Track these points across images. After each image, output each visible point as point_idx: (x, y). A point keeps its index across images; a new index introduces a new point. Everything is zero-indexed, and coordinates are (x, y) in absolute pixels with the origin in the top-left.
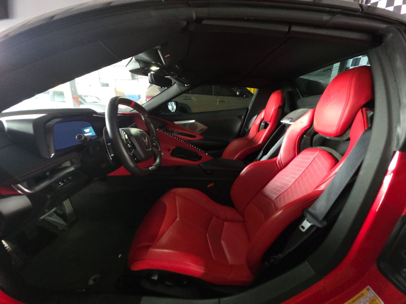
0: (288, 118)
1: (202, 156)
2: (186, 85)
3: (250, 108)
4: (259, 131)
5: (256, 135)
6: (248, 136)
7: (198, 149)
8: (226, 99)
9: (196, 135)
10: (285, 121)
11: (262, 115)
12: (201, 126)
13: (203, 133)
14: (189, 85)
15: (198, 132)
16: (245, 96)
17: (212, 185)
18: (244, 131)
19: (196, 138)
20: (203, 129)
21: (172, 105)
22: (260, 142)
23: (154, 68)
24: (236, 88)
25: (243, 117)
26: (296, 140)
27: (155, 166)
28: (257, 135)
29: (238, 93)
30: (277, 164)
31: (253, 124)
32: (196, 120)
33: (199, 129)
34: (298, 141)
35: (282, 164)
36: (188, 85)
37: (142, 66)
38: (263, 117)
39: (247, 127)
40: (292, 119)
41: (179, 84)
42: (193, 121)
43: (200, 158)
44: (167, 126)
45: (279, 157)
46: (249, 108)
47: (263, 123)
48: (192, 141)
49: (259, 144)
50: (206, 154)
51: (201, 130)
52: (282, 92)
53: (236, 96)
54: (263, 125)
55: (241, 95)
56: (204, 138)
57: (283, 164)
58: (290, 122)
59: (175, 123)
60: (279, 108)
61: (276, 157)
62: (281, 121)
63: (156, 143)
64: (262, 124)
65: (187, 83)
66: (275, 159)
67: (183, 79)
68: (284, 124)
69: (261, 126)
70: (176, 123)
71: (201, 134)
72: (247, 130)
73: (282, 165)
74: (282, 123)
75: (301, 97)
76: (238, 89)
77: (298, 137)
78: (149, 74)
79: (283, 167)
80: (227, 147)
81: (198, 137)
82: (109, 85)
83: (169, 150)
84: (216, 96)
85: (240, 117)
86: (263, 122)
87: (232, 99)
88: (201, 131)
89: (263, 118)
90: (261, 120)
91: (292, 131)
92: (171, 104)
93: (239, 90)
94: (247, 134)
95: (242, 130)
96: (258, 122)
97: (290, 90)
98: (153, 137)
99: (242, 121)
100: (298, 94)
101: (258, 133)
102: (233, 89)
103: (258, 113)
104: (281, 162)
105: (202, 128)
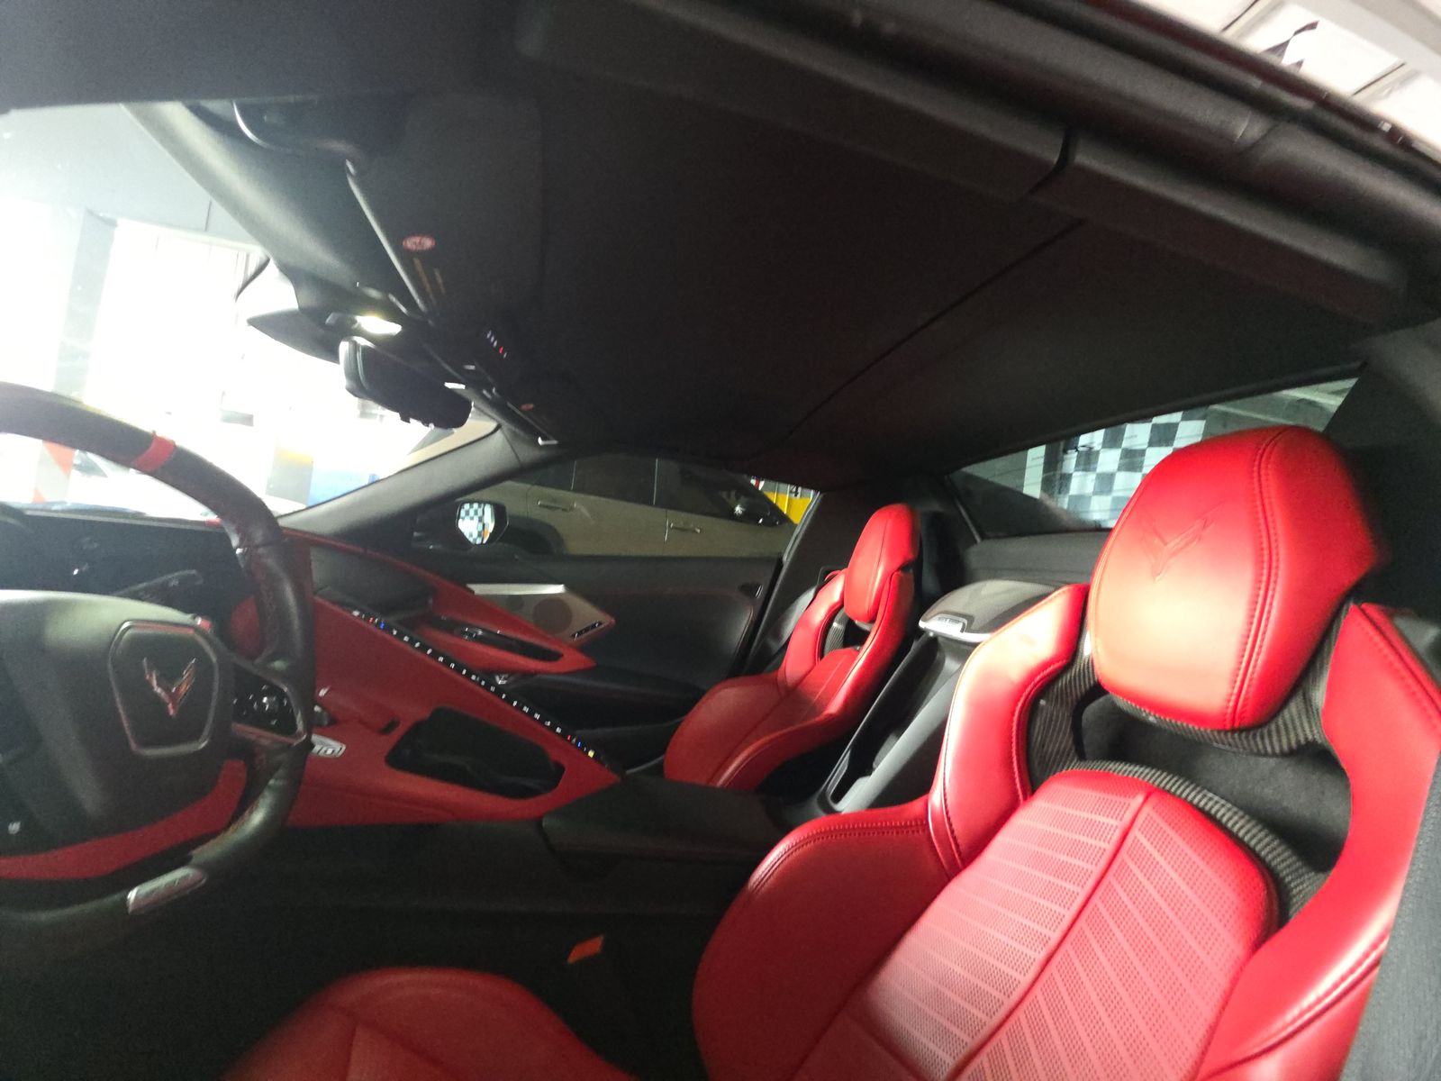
0: (946, 612)
1: (565, 763)
2: (543, 439)
3: (789, 560)
4: (821, 655)
5: (810, 671)
6: (781, 669)
7: (549, 724)
8: (699, 523)
9: (561, 651)
10: (936, 624)
11: (834, 591)
12: (587, 614)
13: (594, 644)
14: (555, 442)
15: (574, 636)
16: (761, 521)
17: (594, 946)
18: (765, 648)
19: (560, 662)
20: (593, 626)
21: (481, 520)
22: (835, 706)
23: (377, 326)
24: (733, 493)
25: (760, 592)
26: (1011, 721)
27: (202, 866)
28: (815, 668)
29: (738, 509)
30: (930, 833)
31: (803, 622)
32: (567, 586)
33: (577, 625)
34: (1018, 725)
35: (955, 838)
36: (548, 442)
37: (311, 299)
38: (836, 598)
39: (777, 634)
40: (970, 618)
41: (515, 435)
42: (557, 589)
43: (554, 774)
44: (431, 601)
45: (936, 798)
46: (786, 559)
47: (839, 622)
48: (538, 676)
49: (831, 715)
50: (587, 752)
51: (587, 630)
52: (912, 513)
53: (731, 515)
54: (837, 629)
55: (750, 517)
56: (591, 663)
57: (959, 841)
58: (962, 631)
59: (473, 592)
60: (903, 568)
61: (924, 797)
62: (922, 624)
63: (281, 695)
64: (835, 625)
65: (544, 433)
66: (916, 806)
67: (524, 407)
68: (931, 634)
69: (831, 632)
70: (479, 589)
71: (582, 649)
72: (775, 646)
73: (957, 845)
74: (922, 632)
75: (978, 540)
76: (738, 498)
77: (1016, 704)
78: (344, 347)
79: (962, 860)
80: (690, 714)
81: (572, 660)
82: (255, 420)
83: (386, 730)
84: (664, 510)
85: (749, 590)
86: (839, 616)
87: (719, 527)
88: (585, 635)
89: (837, 603)
90: (829, 610)
91: (987, 676)
92: (476, 513)
93: (743, 499)
94: (774, 662)
95: (755, 644)
96: (819, 614)
97: (936, 507)
98: (274, 660)
99: (759, 606)
100: (966, 524)
101: (820, 664)
102: (724, 495)
103: (822, 583)
104: (952, 832)
105: (594, 622)
